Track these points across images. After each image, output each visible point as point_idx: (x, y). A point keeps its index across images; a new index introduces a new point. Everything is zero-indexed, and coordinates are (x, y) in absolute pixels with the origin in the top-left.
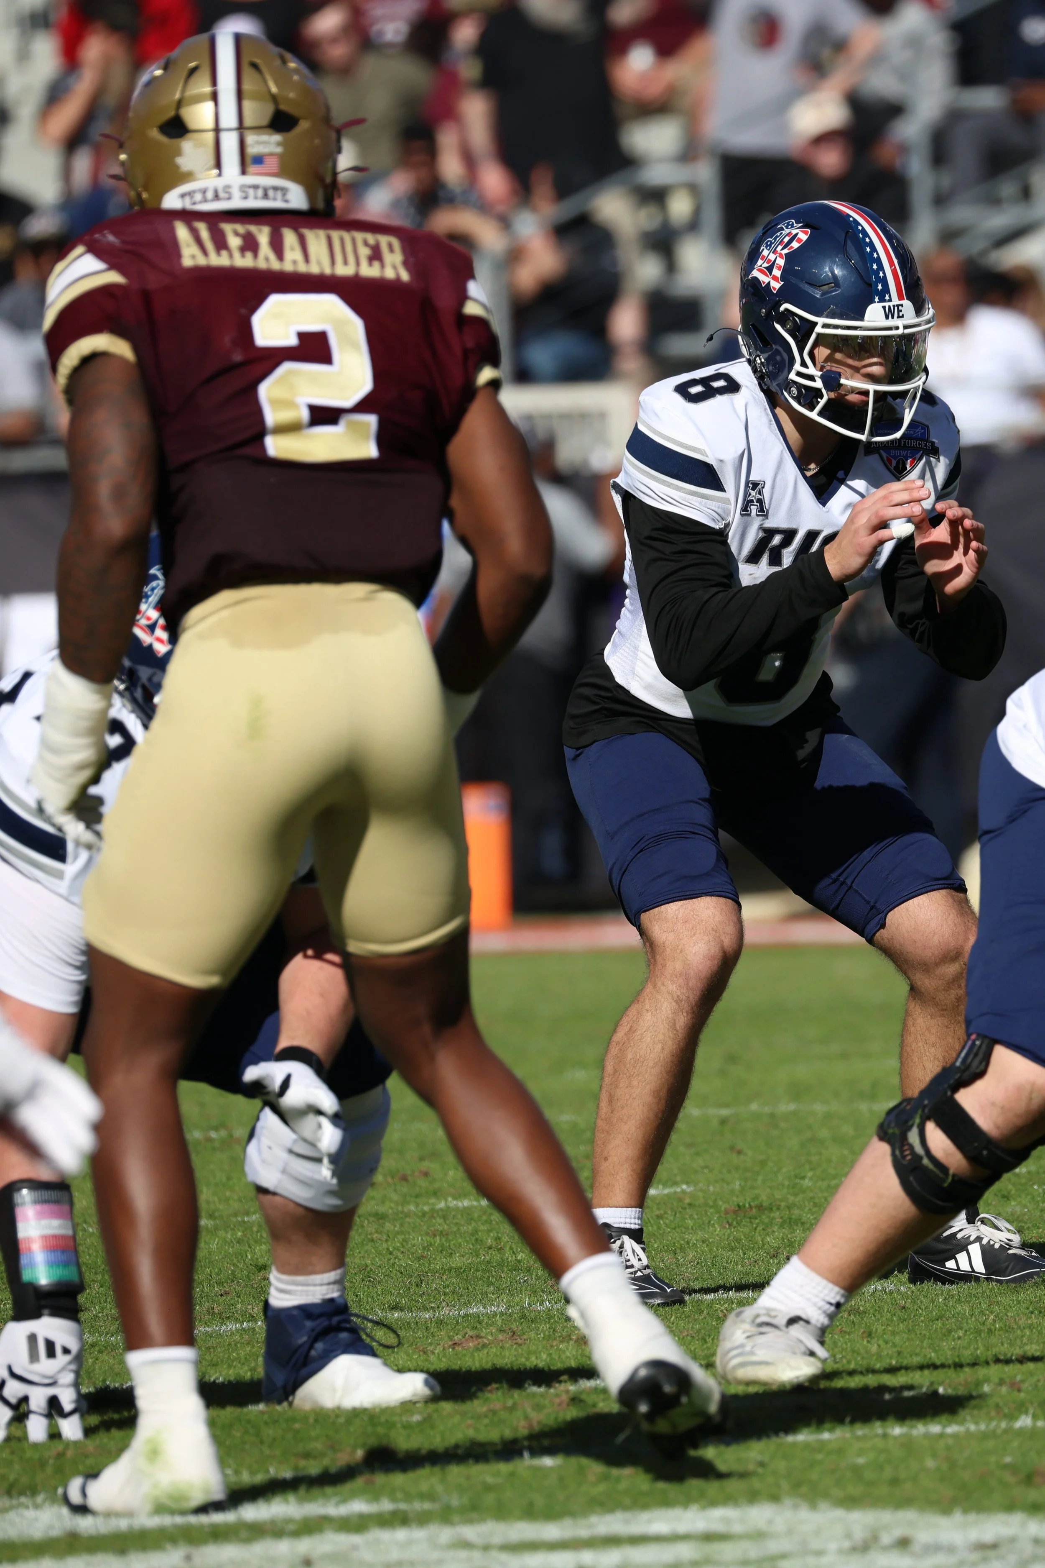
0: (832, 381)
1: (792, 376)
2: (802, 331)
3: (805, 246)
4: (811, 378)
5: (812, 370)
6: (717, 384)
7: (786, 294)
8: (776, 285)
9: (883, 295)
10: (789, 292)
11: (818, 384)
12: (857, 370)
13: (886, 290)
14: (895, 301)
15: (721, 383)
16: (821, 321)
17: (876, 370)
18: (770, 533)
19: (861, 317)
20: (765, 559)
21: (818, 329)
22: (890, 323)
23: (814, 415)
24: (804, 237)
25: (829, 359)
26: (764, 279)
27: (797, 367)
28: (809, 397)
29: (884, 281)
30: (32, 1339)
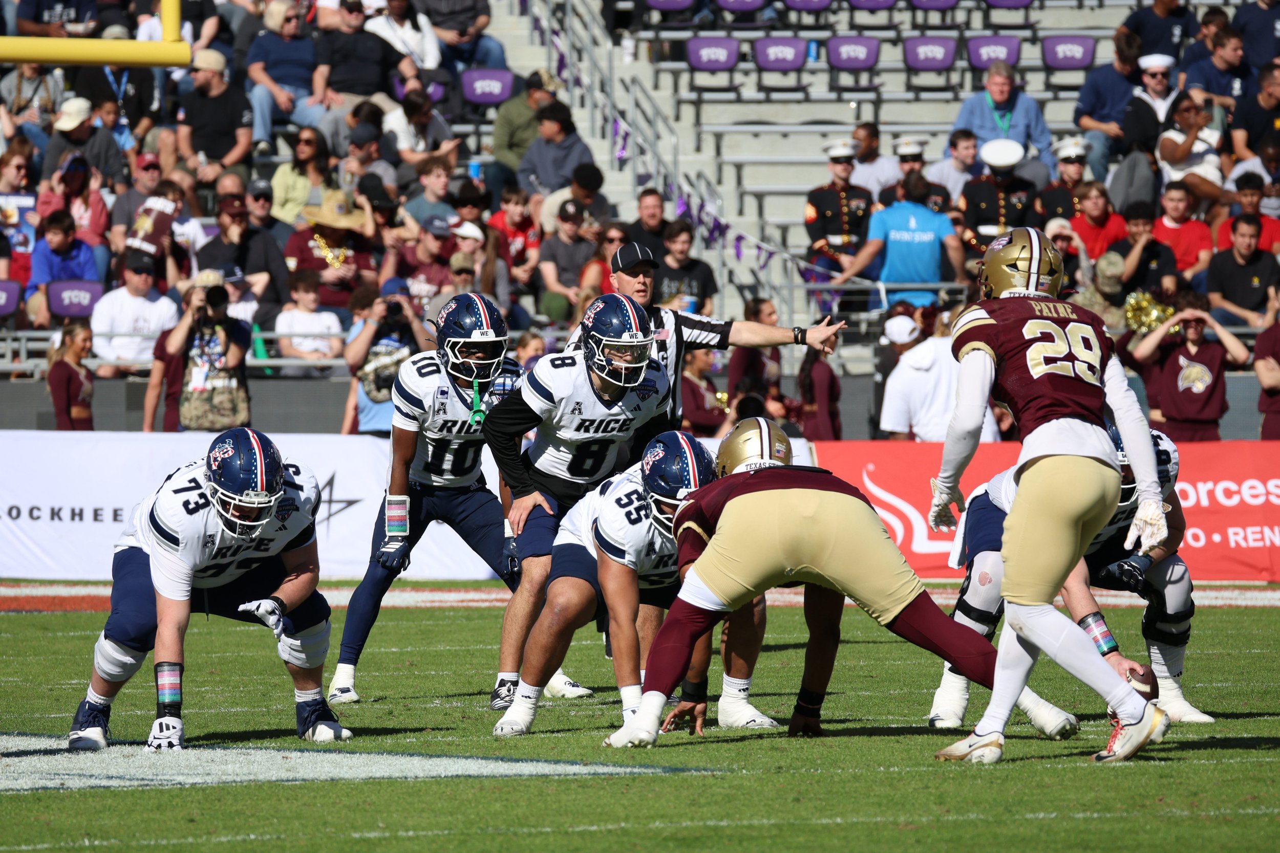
0: (609, 362)
1: (595, 360)
2: (598, 342)
3: (602, 310)
4: (602, 361)
5: (602, 358)
6: (567, 361)
7: (593, 328)
8: (590, 325)
9: (630, 329)
10: (594, 328)
11: (604, 363)
12: (621, 357)
13: (631, 327)
14: (635, 332)
15: (570, 361)
16: (605, 338)
17: (629, 358)
18: (584, 421)
19: (620, 337)
20: (582, 430)
21: (604, 342)
22: (632, 340)
23: (603, 375)
24: (602, 306)
25: (609, 353)
26: (587, 322)
27: (597, 356)
28: (602, 368)
29: (630, 324)
30: (161, 725)
